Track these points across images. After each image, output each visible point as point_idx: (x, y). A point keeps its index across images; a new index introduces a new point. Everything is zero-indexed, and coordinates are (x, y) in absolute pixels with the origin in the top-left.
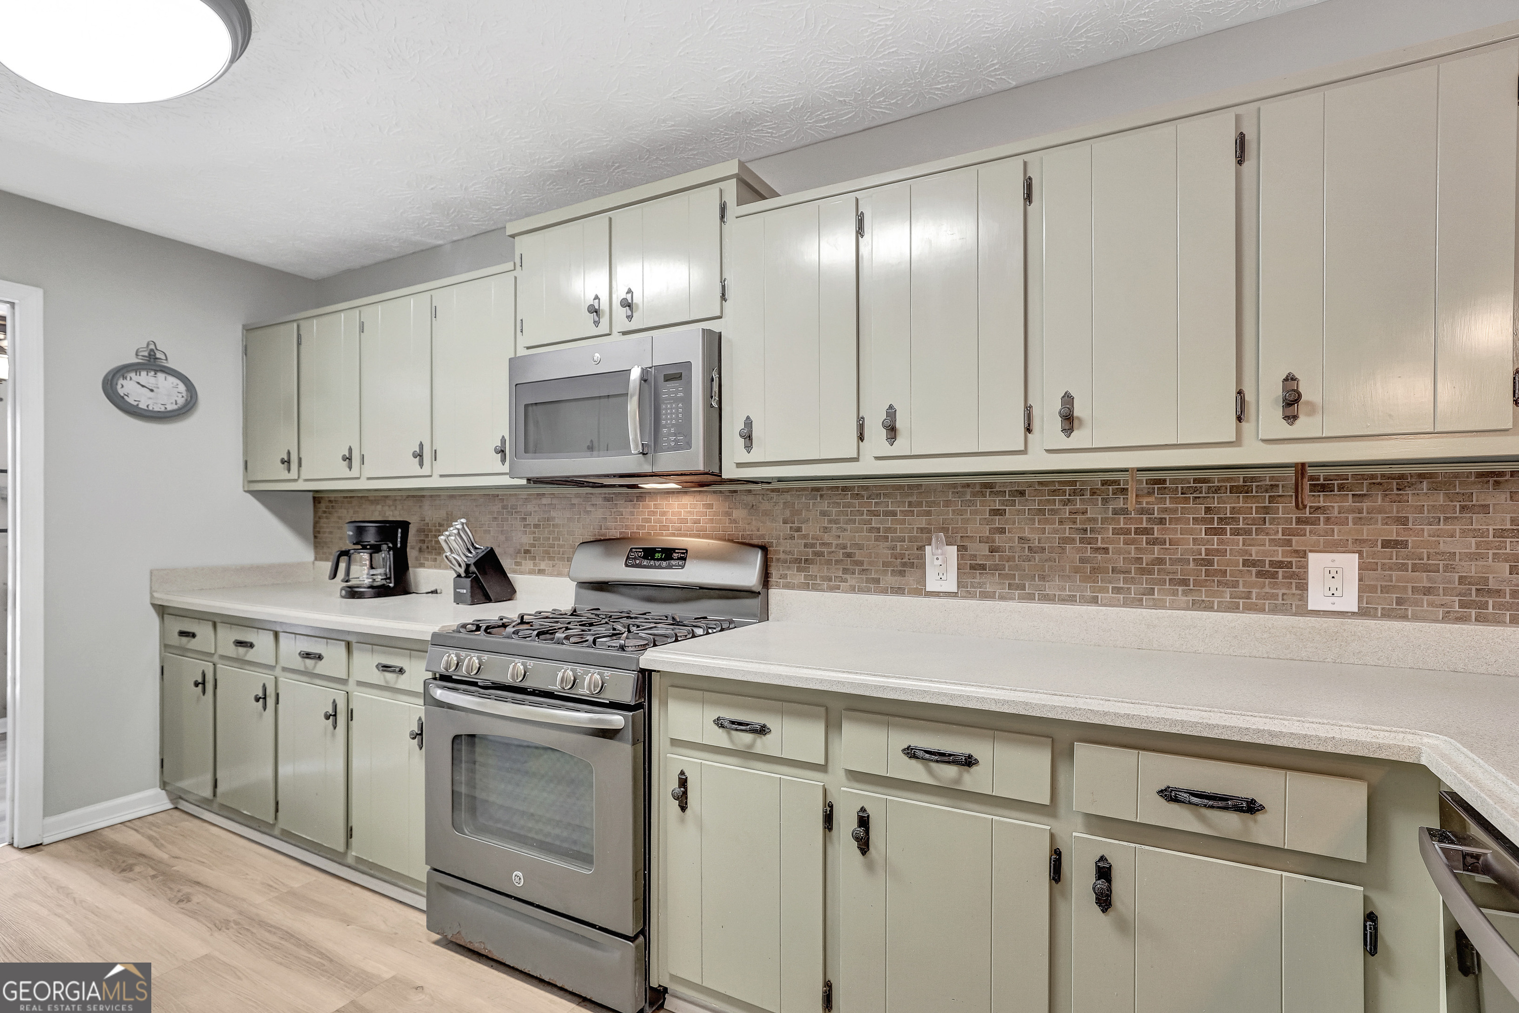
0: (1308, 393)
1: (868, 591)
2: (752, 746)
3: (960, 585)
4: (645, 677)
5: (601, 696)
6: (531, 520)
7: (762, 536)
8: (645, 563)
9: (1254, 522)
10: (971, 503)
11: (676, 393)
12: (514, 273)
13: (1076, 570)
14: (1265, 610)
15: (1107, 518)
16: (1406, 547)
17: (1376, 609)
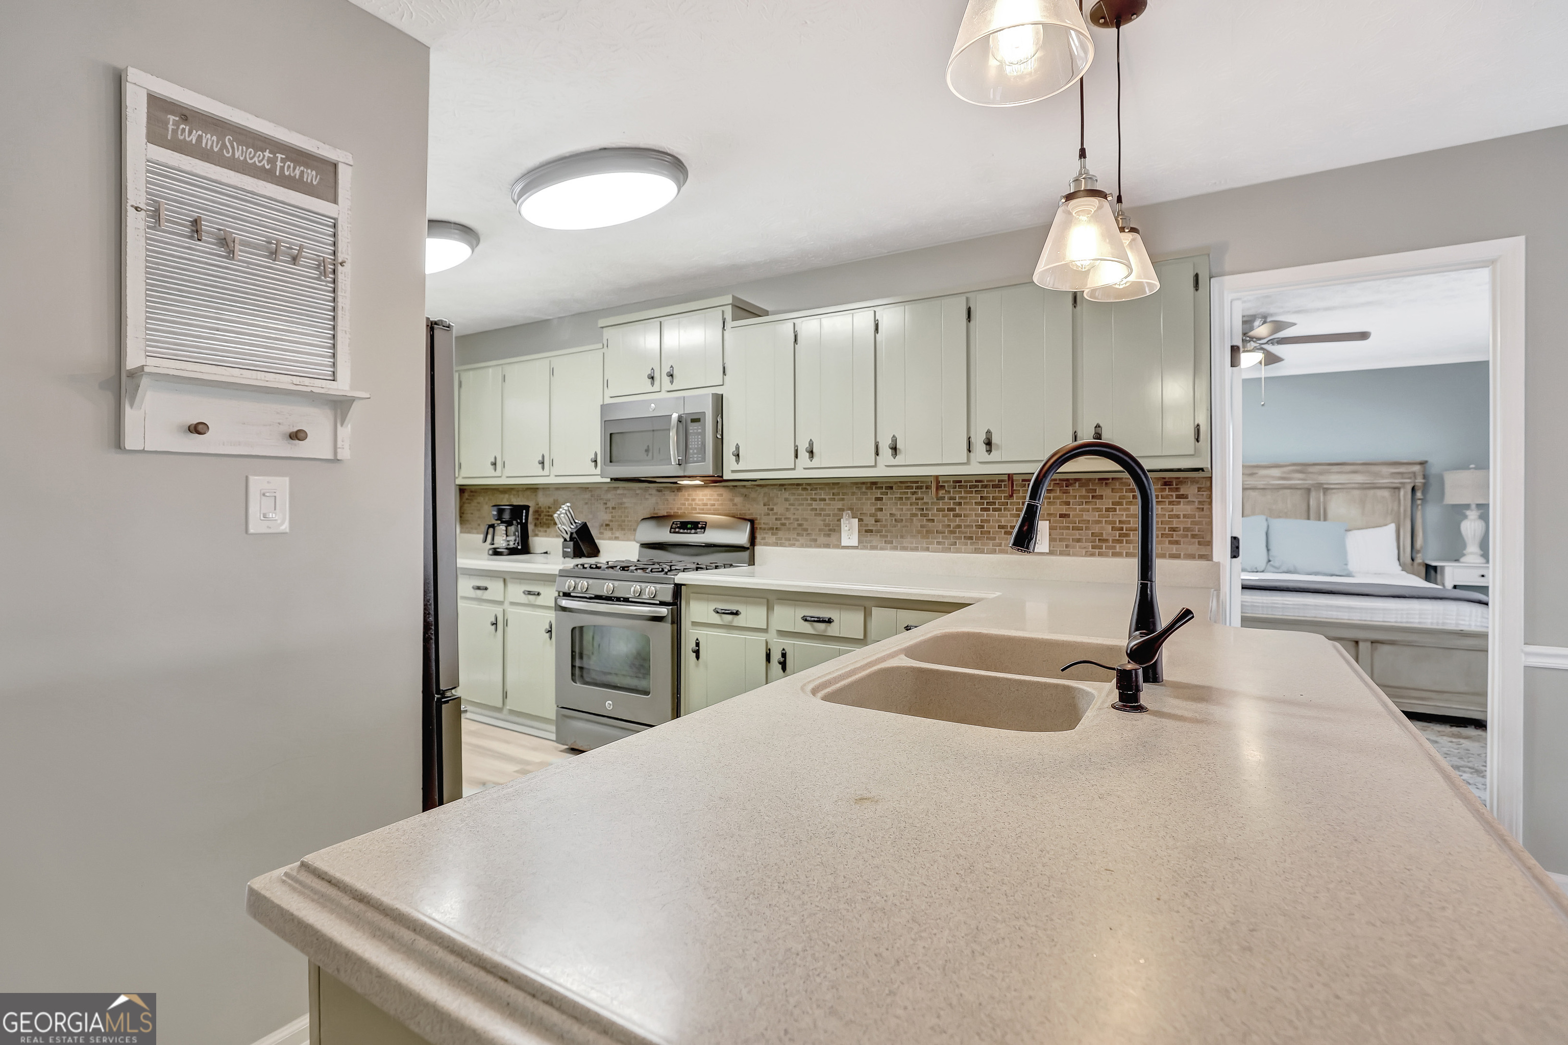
0: (995, 440)
1: (810, 547)
2: (732, 622)
3: (859, 542)
4: (678, 588)
5: (655, 599)
6: (610, 505)
7: (752, 514)
8: (682, 531)
9: (1003, 504)
10: (865, 493)
11: (697, 429)
12: (603, 350)
13: (919, 532)
14: (1008, 552)
15: (933, 502)
16: (1069, 517)
17: (1057, 551)
